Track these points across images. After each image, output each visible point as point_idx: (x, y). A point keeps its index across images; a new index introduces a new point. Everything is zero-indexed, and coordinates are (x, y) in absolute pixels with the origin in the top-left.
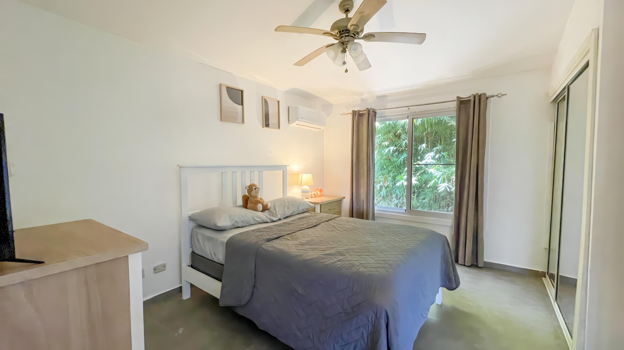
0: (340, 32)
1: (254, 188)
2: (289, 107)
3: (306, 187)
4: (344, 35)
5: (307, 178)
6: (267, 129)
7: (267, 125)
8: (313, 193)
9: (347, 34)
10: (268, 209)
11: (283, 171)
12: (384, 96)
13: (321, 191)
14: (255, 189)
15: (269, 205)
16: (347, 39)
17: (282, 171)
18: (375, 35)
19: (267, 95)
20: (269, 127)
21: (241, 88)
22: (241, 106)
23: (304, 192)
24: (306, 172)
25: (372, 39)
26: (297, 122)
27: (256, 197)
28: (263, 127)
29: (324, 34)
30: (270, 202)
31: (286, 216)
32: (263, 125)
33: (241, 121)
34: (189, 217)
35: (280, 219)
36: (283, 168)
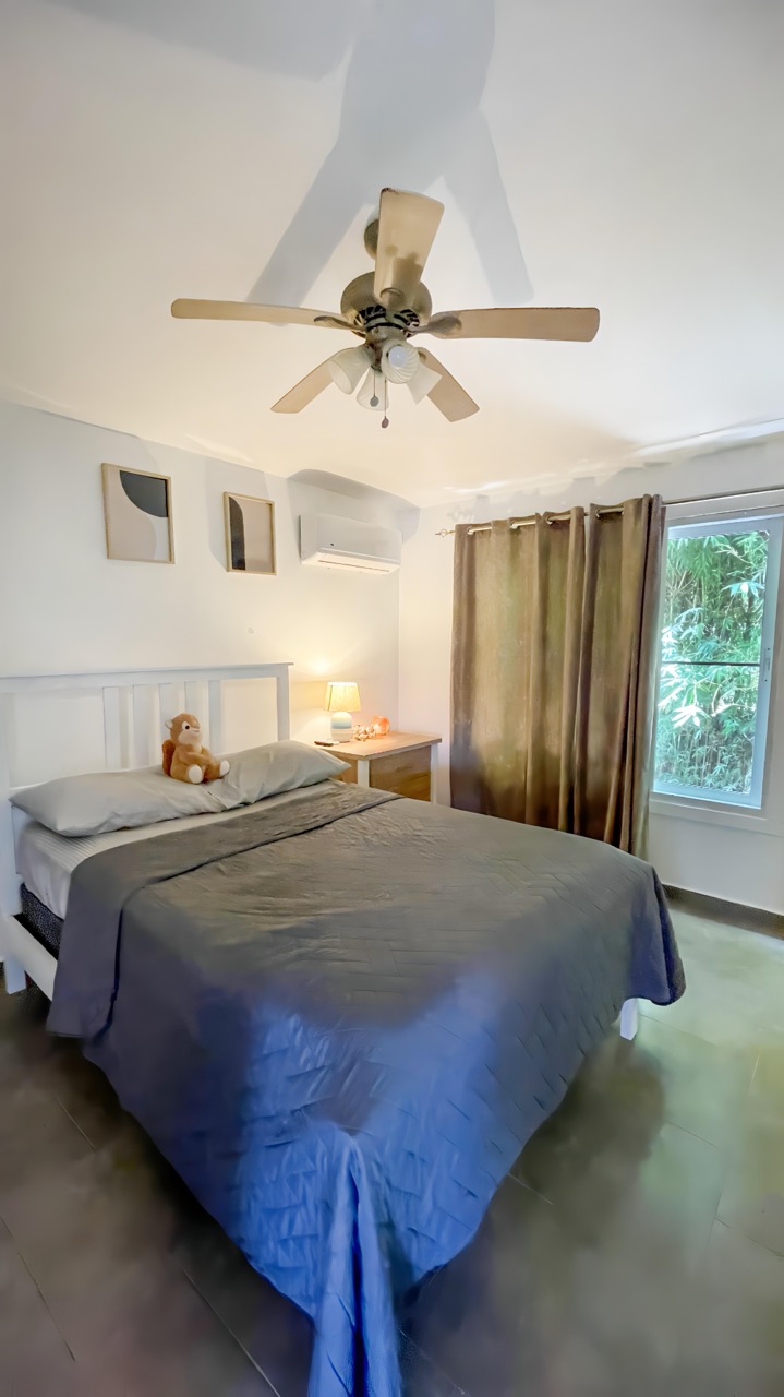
0: (362, 313)
1: (185, 724)
2: (300, 518)
3: (343, 716)
4: (373, 323)
5: (345, 692)
6: (238, 574)
7: (239, 564)
8: (362, 728)
9: (382, 320)
10: (221, 778)
11: (278, 678)
13: (385, 722)
14: (187, 727)
15: (225, 767)
16: (383, 332)
17: (275, 679)
18: (461, 318)
19: (238, 491)
20: (244, 569)
21: (162, 473)
22: (165, 519)
23: (337, 726)
24: (344, 677)
25: (454, 330)
26: (320, 556)
27: (190, 748)
28: (228, 571)
29: (317, 319)
30: (230, 759)
31: (266, 793)
32: (228, 566)
33: (166, 558)
34: (11, 800)
35: (246, 804)
36: (279, 671)
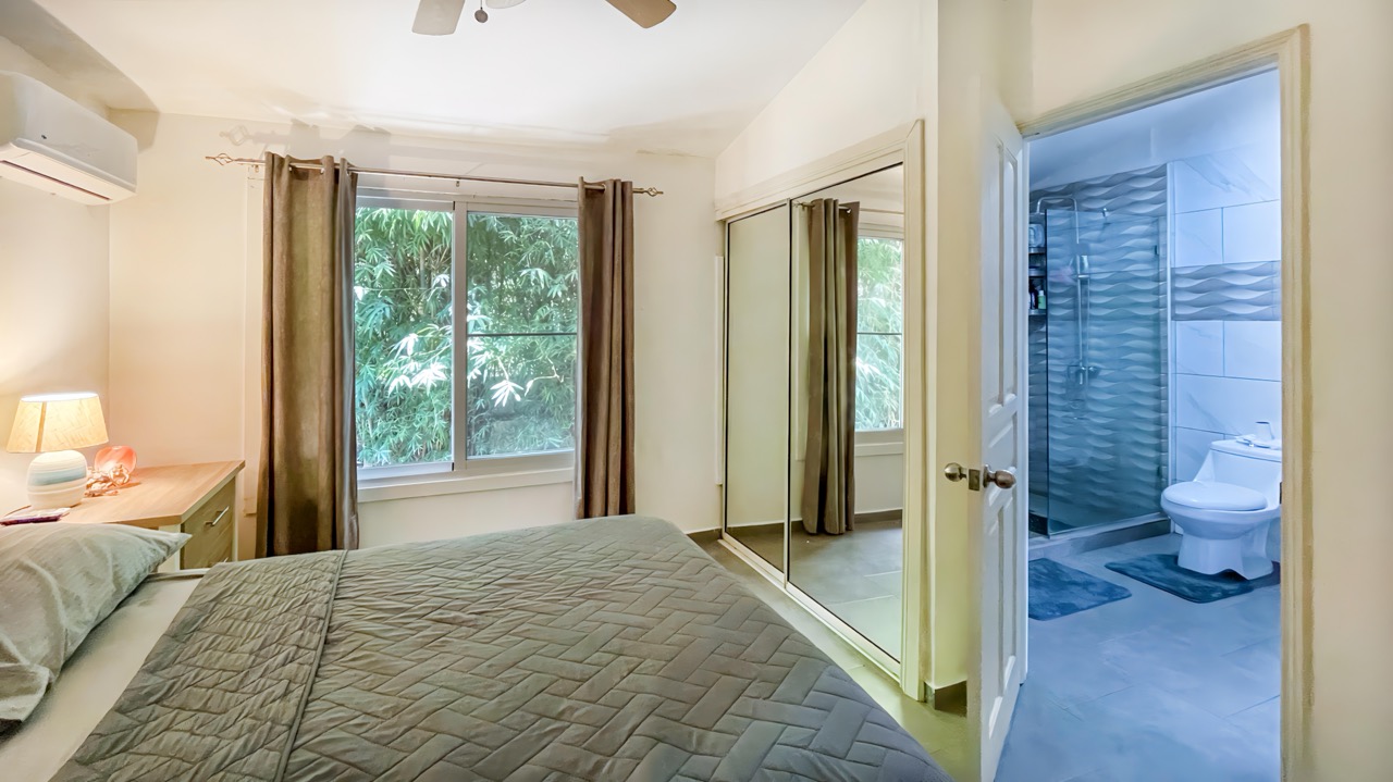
12: (381, 133)
